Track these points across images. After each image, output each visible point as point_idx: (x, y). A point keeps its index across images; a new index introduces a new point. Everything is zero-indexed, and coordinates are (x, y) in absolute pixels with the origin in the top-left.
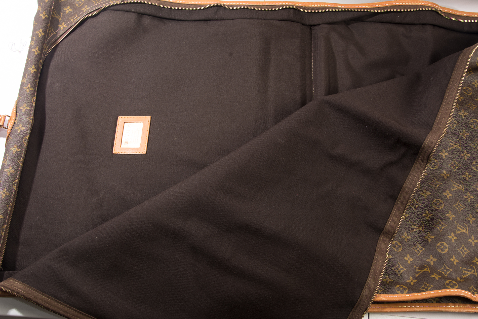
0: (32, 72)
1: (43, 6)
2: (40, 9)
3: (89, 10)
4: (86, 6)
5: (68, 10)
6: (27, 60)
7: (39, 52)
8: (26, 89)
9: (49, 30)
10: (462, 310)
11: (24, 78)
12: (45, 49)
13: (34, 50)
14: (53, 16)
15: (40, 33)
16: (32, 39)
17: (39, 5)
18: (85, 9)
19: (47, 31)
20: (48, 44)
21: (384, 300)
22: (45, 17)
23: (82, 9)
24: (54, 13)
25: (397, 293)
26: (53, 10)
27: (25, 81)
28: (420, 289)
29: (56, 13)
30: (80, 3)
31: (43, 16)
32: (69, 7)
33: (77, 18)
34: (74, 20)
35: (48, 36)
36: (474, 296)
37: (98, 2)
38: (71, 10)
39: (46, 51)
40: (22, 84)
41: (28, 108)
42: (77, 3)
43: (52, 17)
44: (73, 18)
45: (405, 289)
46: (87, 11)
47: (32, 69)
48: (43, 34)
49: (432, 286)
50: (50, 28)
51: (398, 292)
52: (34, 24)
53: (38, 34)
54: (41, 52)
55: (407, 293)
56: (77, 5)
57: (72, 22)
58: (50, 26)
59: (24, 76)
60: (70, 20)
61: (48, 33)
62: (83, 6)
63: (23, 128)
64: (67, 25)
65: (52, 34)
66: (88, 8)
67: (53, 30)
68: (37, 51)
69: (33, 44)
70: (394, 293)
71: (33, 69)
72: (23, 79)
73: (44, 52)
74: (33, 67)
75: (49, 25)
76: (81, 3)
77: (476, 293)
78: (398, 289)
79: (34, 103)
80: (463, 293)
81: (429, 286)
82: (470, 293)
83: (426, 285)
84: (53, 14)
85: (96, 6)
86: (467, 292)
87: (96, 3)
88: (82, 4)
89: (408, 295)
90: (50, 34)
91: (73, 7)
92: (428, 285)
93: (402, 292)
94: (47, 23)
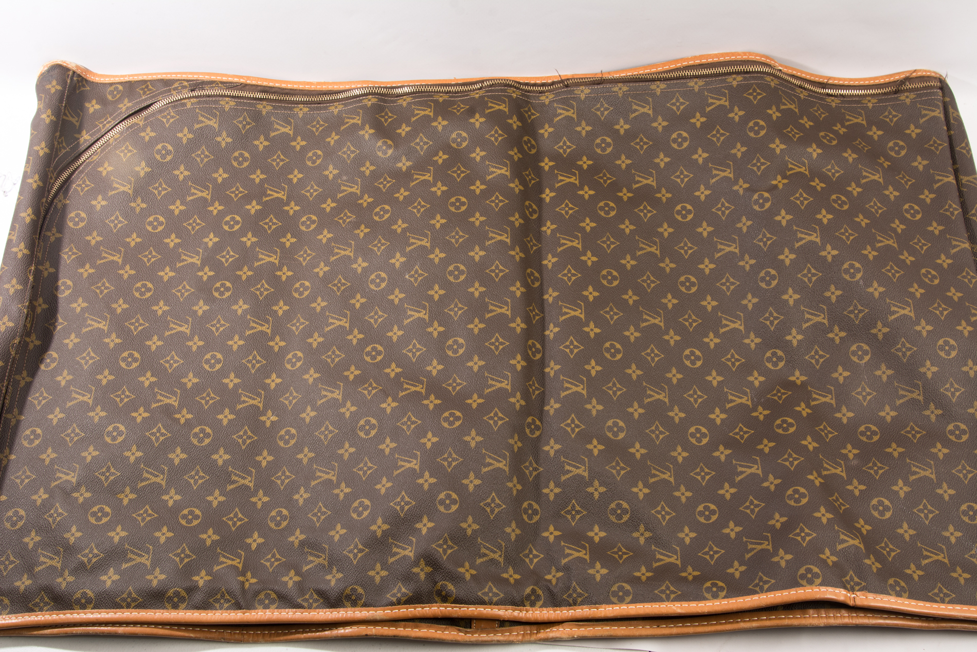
0: (28, 220)
1: (47, 100)
2: (41, 106)
3: (132, 107)
4: (126, 100)
5: (93, 106)
6: (18, 199)
7: (41, 184)
8: (17, 253)
9: (59, 143)
10: (832, 621)
11: (13, 233)
12: (51, 178)
13: (30, 181)
14: (64, 117)
15: (42, 149)
16: (28, 161)
17: (39, 99)
18: (125, 105)
19: (54, 144)
20: (55, 168)
21: (680, 613)
22: (51, 120)
23: (119, 106)
24: (67, 111)
25: (705, 599)
26: (66, 106)
27: (14, 238)
28: (750, 587)
29: (70, 113)
30: (115, 93)
31: (47, 117)
32: (94, 102)
33: (110, 122)
34: (104, 126)
35: (56, 155)
36: (853, 596)
37: (148, 92)
38: (97, 107)
39: (52, 181)
40: (9, 243)
41: (19, 287)
42: (110, 94)
43: (63, 120)
44: (103, 122)
45: (722, 589)
46: (128, 108)
47: (27, 216)
48: (47, 150)
49: (773, 581)
50: (60, 140)
51: (706, 595)
52: (32, 134)
53: (38, 151)
54: (43, 183)
55: (725, 597)
56: (110, 97)
57: (100, 130)
58: (60, 137)
59: (13, 228)
60: (97, 126)
61: (57, 149)
62: (120, 100)
63: (11, 324)
64: (91, 135)
65: (64, 151)
66: (130, 104)
67: (64, 144)
68: (35, 182)
69: (29, 170)
70: (700, 598)
71: (29, 215)
72: (10, 234)
73: (50, 183)
74: (30, 211)
75: (58, 134)
76: (117, 93)
77: (857, 588)
78: (708, 590)
79: (31, 278)
80: (831, 593)
81: (766, 582)
82: (843, 592)
83: (761, 579)
84: (65, 114)
85: (146, 100)
86: (837, 590)
87: (144, 93)
88: (118, 96)
89: (725, 602)
90: (60, 150)
91: (103, 101)
92: (765, 578)
93: (715, 596)
94: (55, 131)
